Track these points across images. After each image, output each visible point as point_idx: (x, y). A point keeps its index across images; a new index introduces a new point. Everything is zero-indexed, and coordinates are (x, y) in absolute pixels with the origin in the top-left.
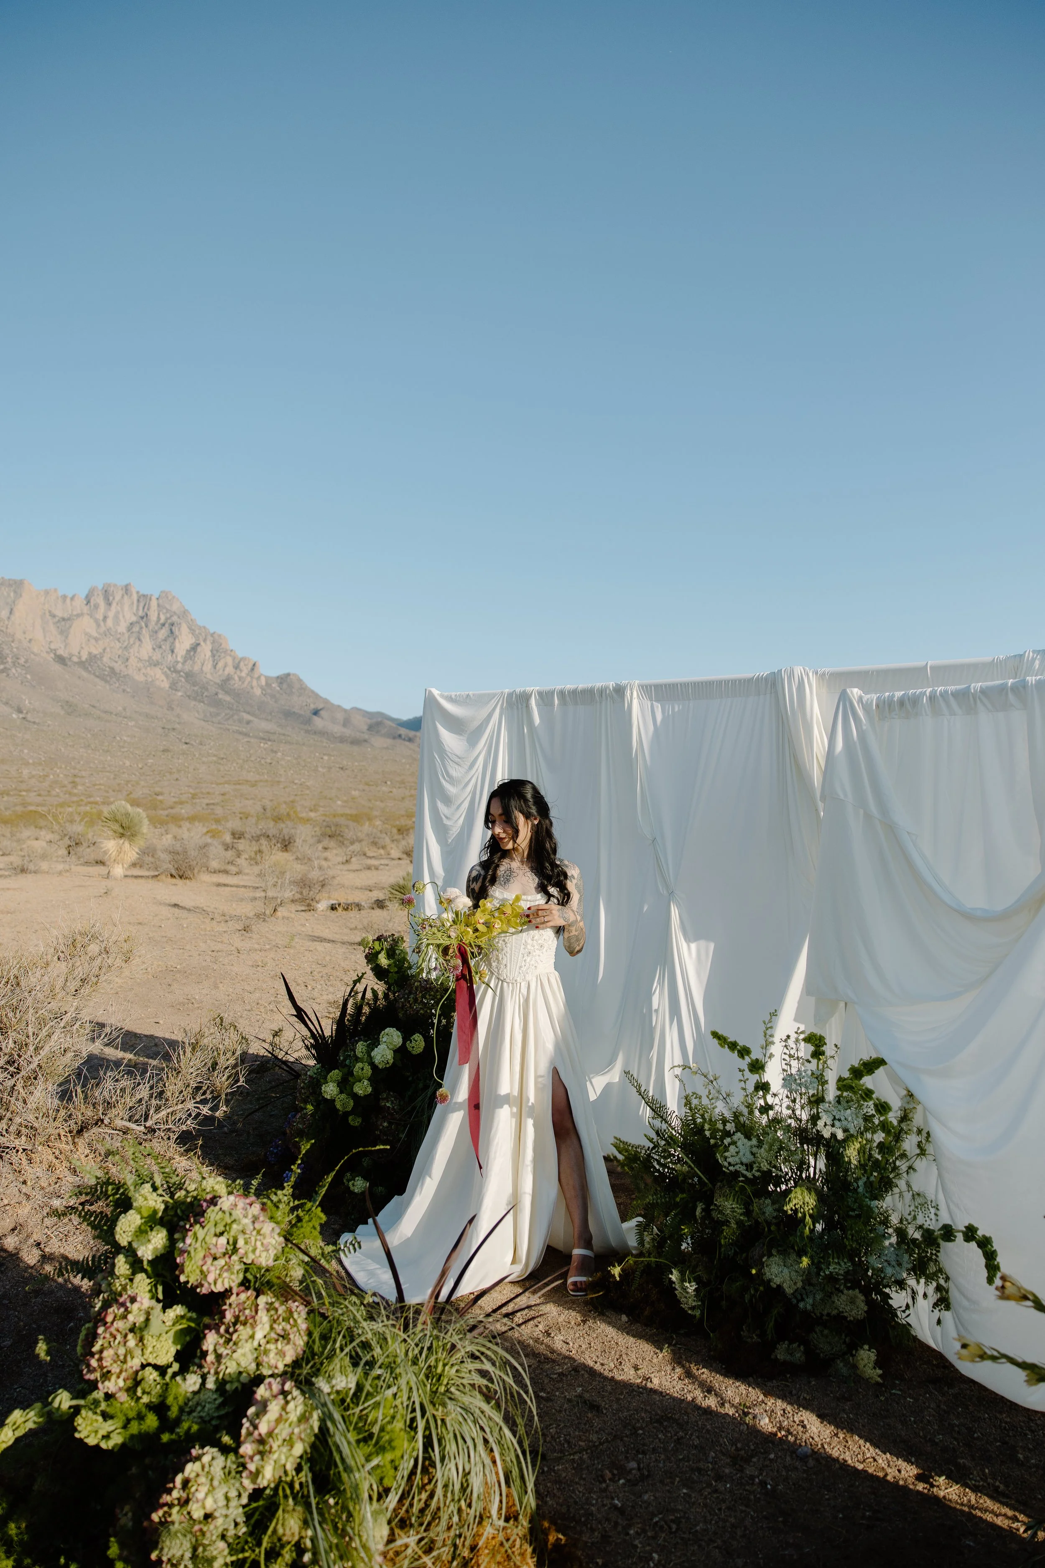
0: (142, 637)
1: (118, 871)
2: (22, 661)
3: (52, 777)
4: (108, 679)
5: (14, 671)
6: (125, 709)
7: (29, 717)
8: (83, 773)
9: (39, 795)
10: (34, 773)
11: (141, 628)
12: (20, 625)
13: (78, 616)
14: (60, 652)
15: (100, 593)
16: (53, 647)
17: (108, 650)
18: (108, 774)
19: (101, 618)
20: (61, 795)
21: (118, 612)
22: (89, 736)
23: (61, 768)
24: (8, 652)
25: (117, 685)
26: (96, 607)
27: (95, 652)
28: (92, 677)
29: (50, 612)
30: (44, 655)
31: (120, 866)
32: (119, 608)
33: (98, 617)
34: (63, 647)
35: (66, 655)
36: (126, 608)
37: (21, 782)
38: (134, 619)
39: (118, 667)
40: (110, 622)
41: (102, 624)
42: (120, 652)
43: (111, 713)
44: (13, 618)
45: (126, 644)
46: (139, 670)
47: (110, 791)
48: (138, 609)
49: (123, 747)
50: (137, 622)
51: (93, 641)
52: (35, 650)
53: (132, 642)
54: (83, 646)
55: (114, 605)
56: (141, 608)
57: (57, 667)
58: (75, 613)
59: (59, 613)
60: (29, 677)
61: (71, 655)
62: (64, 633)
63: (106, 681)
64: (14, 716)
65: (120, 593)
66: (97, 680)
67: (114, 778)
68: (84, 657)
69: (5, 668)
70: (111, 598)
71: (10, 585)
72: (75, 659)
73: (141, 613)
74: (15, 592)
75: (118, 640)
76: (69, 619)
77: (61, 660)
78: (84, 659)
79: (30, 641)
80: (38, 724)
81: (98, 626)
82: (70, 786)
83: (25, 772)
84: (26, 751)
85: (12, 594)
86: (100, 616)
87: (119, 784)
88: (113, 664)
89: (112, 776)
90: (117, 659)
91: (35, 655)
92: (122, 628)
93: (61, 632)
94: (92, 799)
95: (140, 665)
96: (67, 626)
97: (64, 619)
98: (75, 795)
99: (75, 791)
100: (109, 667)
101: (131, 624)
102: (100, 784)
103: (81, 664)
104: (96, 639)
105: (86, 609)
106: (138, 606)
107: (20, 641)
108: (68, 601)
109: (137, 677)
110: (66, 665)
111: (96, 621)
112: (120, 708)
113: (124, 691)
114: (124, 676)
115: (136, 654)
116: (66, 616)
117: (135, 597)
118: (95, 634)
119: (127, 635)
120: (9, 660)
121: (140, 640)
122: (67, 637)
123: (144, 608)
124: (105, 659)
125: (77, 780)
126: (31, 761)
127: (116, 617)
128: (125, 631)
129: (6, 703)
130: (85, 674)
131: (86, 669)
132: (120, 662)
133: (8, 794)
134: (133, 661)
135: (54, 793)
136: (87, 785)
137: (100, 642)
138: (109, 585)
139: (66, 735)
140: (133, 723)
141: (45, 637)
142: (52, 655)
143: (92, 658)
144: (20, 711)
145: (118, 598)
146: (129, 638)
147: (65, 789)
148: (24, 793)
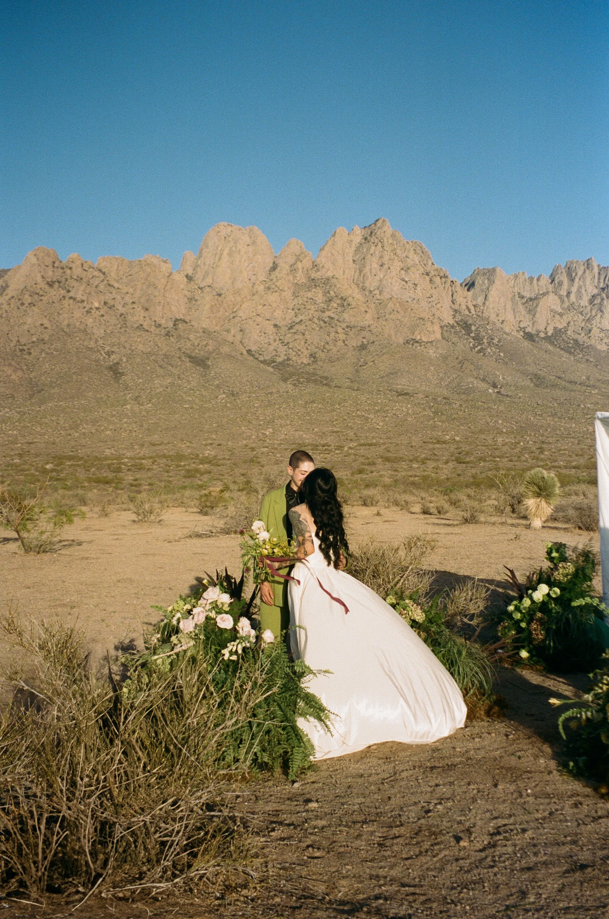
0: (603, 309)
1: (537, 523)
2: (496, 341)
3: (522, 444)
4: (573, 350)
5: (489, 350)
6: (588, 378)
7: (503, 391)
8: (551, 440)
9: (511, 461)
10: (507, 441)
11: (602, 299)
12: (493, 308)
13: (544, 294)
14: (529, 330)
15: (563, 271)
16: (522, 326)
17: (572, 323)
18: (572, 440)
19: (565, 294)
20: (529, 460)
21: (580, 287)
22: (555, 404)
23: (531, 435)
24: (484, 334)
25: (581, 356)
26: (560, 284)
27: (560, 326)
28: (558, 350)
29: (519, 293)
30: (515, 333)
31: (539, 519)
32: (581, 283)
33: (562, 293)
34: (531, 325)
35: (534, 332)
36: (588, 282)
37: (496, 449)
38: (595, 291)
39: (582, 338)
40: (573, 297)
41: (566, 299)
42: (583, 325)
43: (576, 383)
44: (487, 303)
45: (588, 316)
46: (602, 340)
47: (574, 455)
48: (599, 282)
49: (587, 414)
50: (598, 295)
51: (557, 317)
52: (507, 330)
53: (594, 314)
54: (549, 322)
55: (577, 280)
56: (602, 281)
57: (526, 344)
58: (541, 292)
59: (527, 295)
60: (502, 354)
61: (539, 332)
62: (532, 312)
63: (570, 353)
64: (490, 391)
65: (582, 268)
66: (562, 352)
67: (578, 444)
68: (550, 332)
69: (482, 348)
70: (574, 274)
71: (484, 274)
72: (542, 335)
73: (602, 285)
74: (489, 279)
75: (581, 313)
76: (536, 299)
77: (529, 337)
78: (550, 334)
79: (503, 322)
80: (511, 397)
81: (563, 302)
82: (537, 452)
83: (500, 440)
84: (500, 422)
85: (486, 282)
86: (564, 293)
87: (582, 449)
88: (576, 337)
89: (576, 442)
90: (580, 332)
91: (507, 334)
92: (585, 302)
93: (529, 312)
94: (556, 464)
95: (602, 335)
96: (535, 305)
97: (531, 299)
98: (542, 460)
99: (542, 456)
100: (573, 340)
101: (593, 296)
102: (565, 450)
103: (547, 338)
104: (561, 315)
105: (551, 287)
106: (599, 279)
107: (494, 324)
108: (535, 281)
109: (599, 347)
110: (534, 341)
111: (561, 297)
112: (584, 378)
113: (587, 360)
114: (588, 347)
115: (599, 325)
116: (533, 296)
117: (596, 270)
118: (560, 310)
119: (589, 308)
120: (485, 341)
121: (602, 311)
122: (534, 315)
123: (604, 280)
124: (569, 332)
125: (544, 446)
126: (504, 430)
127: (579, 291)
128: (587, 304)
129: (484, 380)
130: (550, 348)
131: (552, 343)
132: (583, 334)
133: (485, 461)
134: (595, 331)
135: (523, 458)
136: (553, 450)
137: (565, 317)
138: (572, 262)
139: (535, 405)
140: (596, 391)
141: (515, 317)
142: (522, 333)
143: (558, 332)
144: (495, 386)
145: (580, 273)
146: (591, 310)
147: (533, 455)
148: (498, 459)
